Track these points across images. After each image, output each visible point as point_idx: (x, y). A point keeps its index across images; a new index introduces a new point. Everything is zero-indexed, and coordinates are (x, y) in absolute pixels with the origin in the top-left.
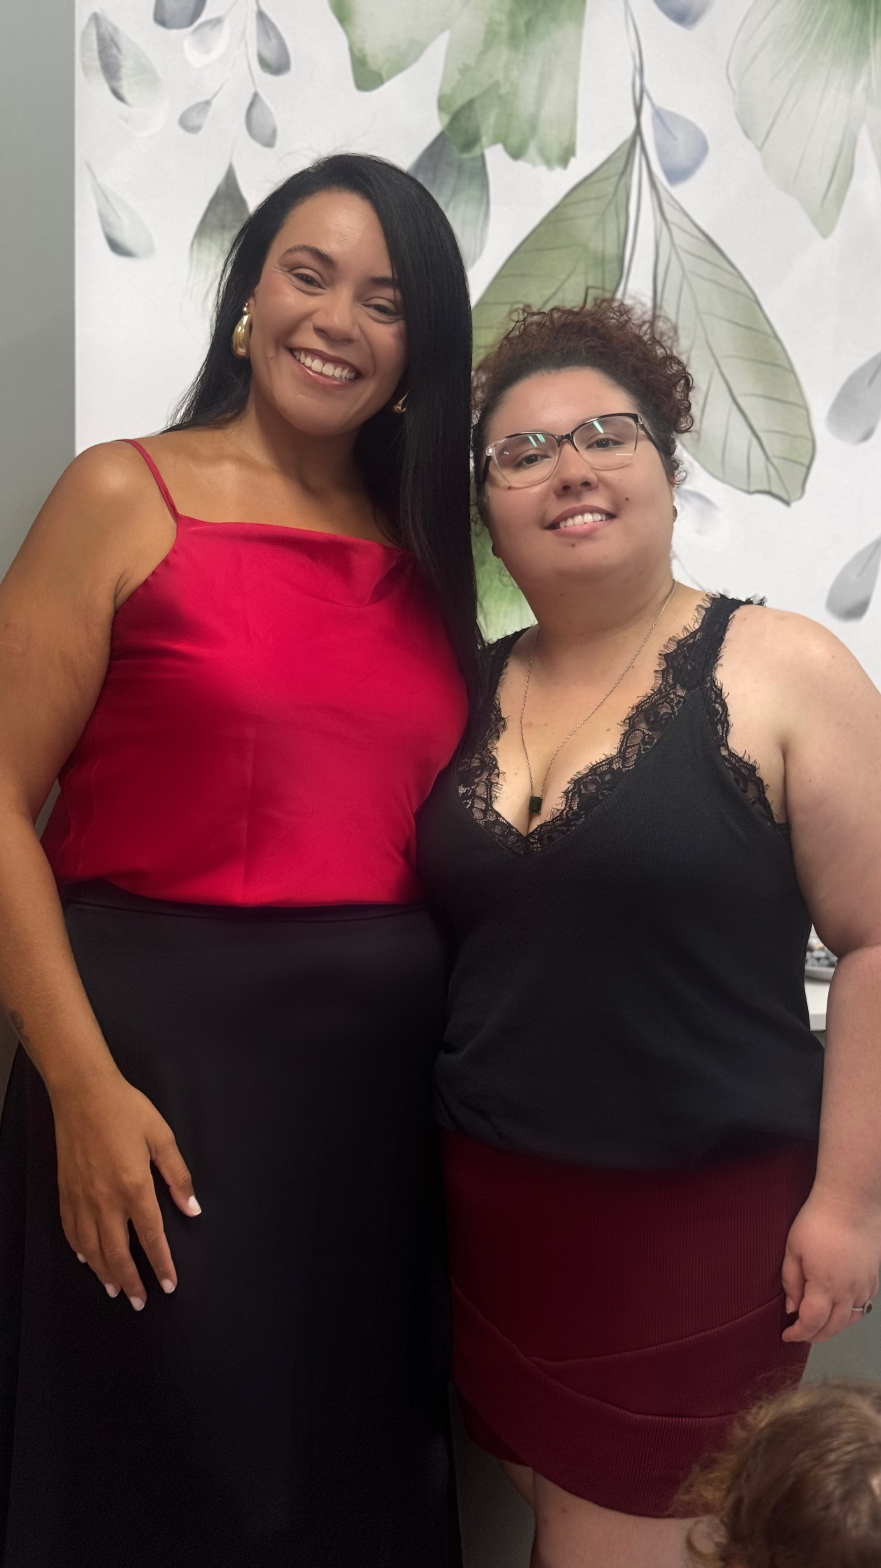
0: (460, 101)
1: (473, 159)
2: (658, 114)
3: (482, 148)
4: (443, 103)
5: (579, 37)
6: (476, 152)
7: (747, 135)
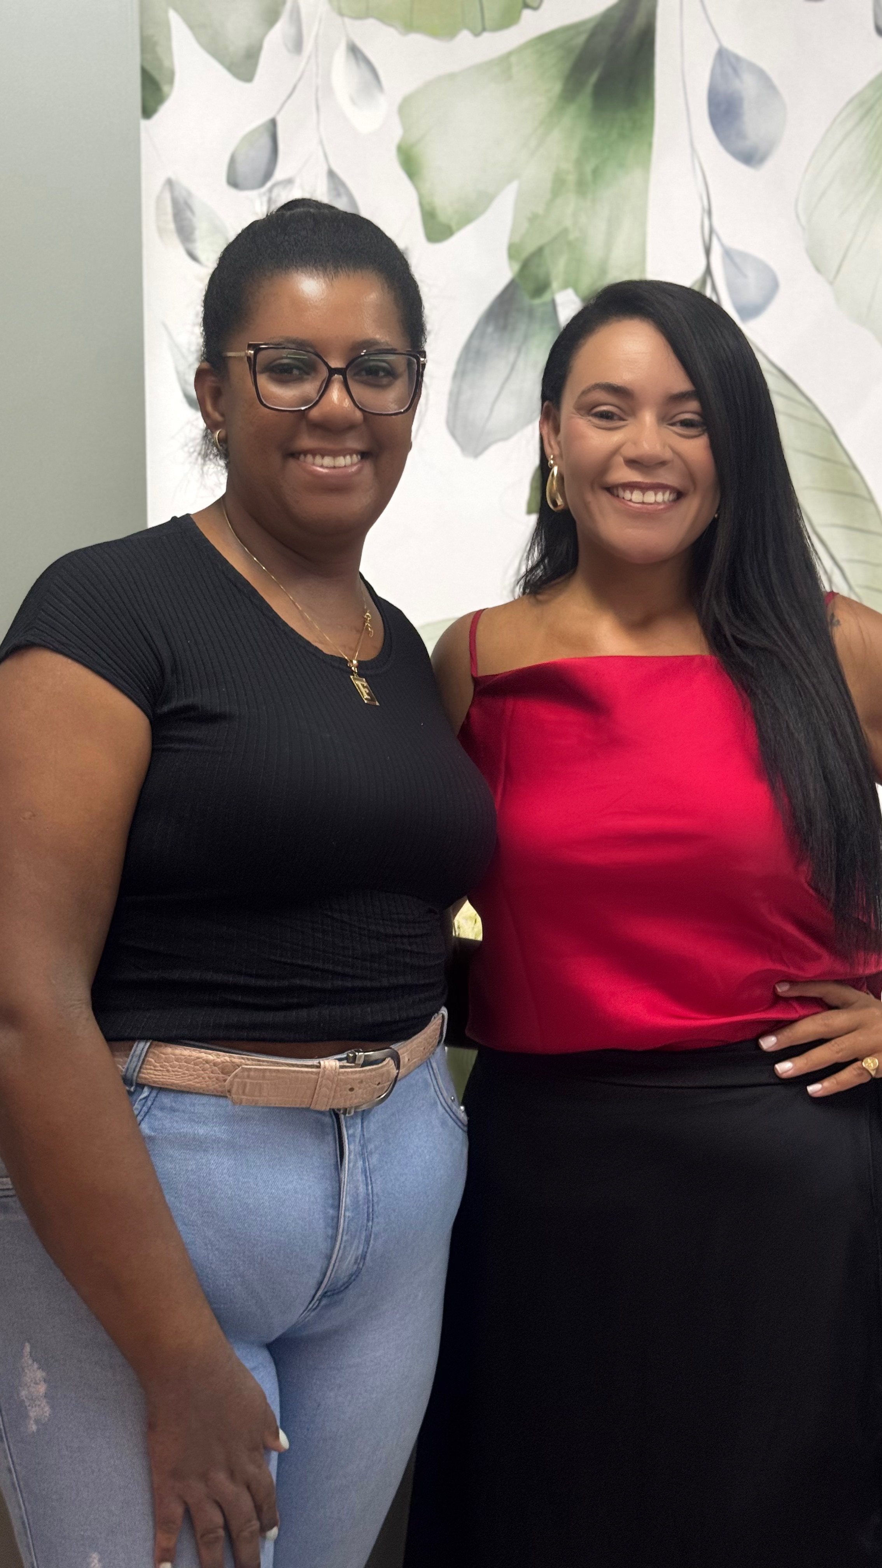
0: (530, 247)
1: (545, 304)
2: (728, 254)
3: (553, 294)
4: (513, 251)
5: (646, 181)
6: (546, 297)
7: (818, 269)
